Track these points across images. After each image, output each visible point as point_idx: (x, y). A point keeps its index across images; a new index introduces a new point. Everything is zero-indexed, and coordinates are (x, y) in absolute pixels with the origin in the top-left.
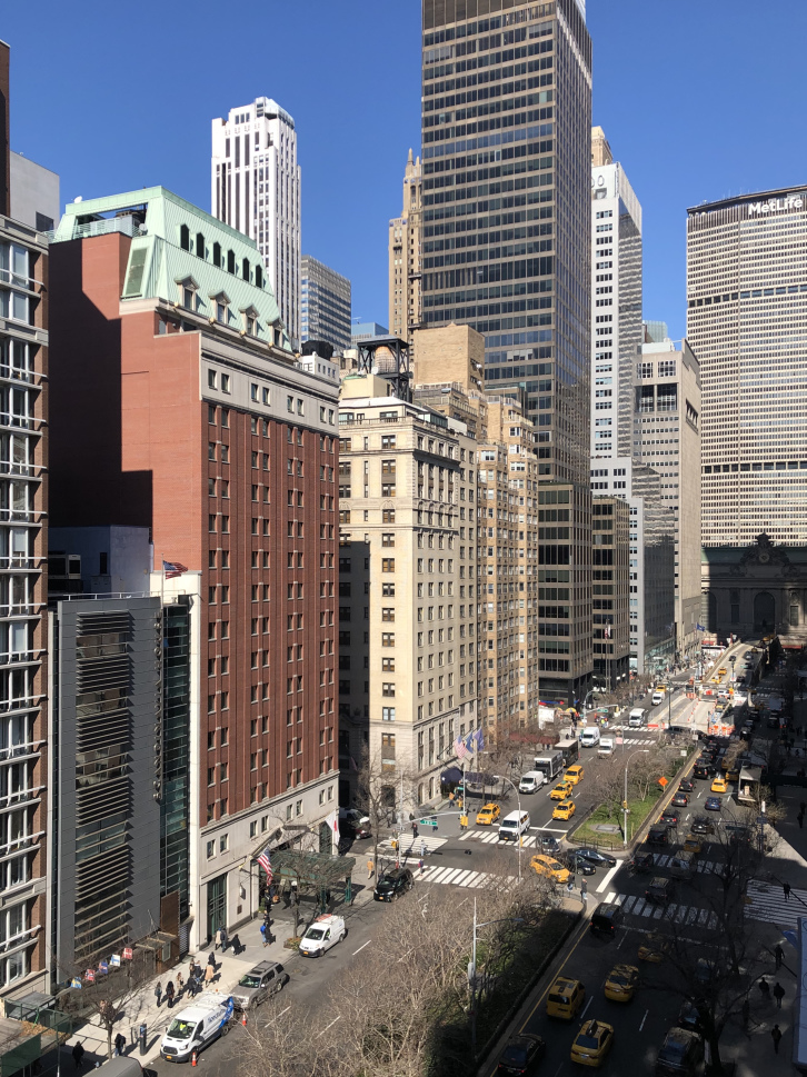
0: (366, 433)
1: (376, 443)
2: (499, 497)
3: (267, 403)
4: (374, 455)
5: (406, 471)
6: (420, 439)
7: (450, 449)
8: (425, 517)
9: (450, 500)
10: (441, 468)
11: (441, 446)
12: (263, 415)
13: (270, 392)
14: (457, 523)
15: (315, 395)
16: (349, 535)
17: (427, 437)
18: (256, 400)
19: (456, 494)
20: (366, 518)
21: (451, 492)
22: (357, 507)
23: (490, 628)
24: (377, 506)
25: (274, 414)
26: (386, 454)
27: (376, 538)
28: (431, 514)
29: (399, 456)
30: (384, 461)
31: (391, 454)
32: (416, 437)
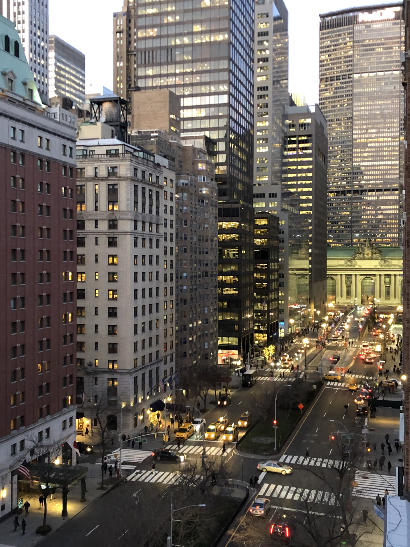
0: (96, 164)
1: (103, 172)
2: (191, 212)
3: (22, 141)
4: (102, 180)
5: (125, 192)
6: (136, 169)
7: (157, 177)
8: (140, 225)
9: (157, 213)
10: (150, 191)
11: (151, 175)
12: (20, 149)
13: (25, 133)
14: (162, 230)
15: (59, 136)
16: (84, 238)
17: (141, 168)
18: (14, 138)
19: (162, 209)
20: (96, 226)
21: (157, 208)
22: (90, 217)
23: (185, 304)
24: (104, 217)
25: (28, 149)
26: (111, 180)
27: (104, 240)
28: (143, 223)
29: (121, 182)
30: (109, 185)
31: (115, 180)
32: (132, 168)
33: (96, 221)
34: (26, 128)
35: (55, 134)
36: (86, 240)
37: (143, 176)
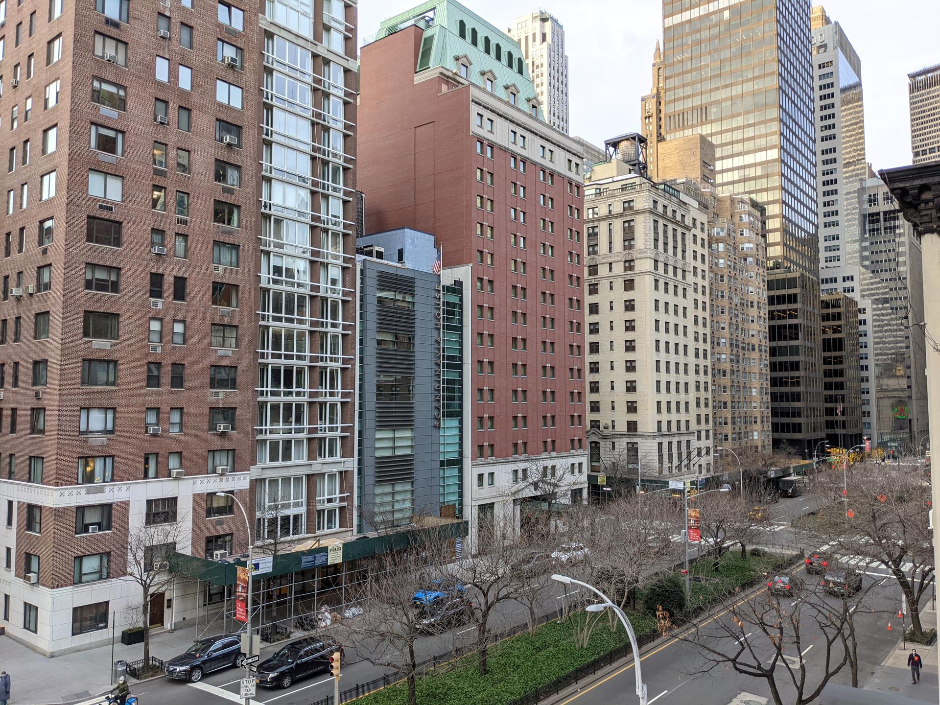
0: (610, 201)
1: (618, 208)
2: (729, 266)
3: (524, 147)
4: (617, 217)
5: (643, 227)
6: (655, 202)
7: (683, 216)
8: (661, 266)
9: (684, 257)
10: (674, 230)
11: (674, 211)
12: (521, 155)
13: (526, 139)
14: (690, 278)
15: (563, 148)
16: (597, 284)
17: (661, 202)
18: (514, 143)
19: (689, 254)
20: (611, 269)
21: (684, 251)
22: (603, 261)
23: (724, 376)
24: (619, 259)
25: (530, 157)
26: (626, 216)
27: (619, 284)
28: (666, 265)
29: (637, 216)
30: (624, 222)
31: (631, 215)
32: (651, 200)
33: (610, 264)
34: (527, 134)
35: (559, 146)
36: (600, 287)
37: (665, 212)
